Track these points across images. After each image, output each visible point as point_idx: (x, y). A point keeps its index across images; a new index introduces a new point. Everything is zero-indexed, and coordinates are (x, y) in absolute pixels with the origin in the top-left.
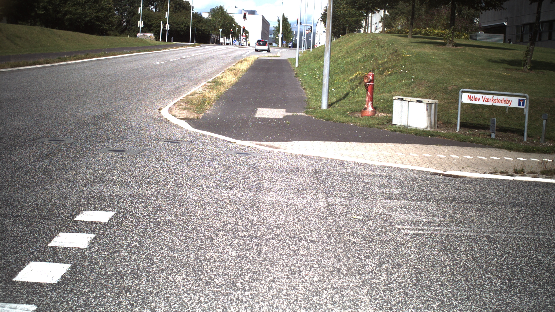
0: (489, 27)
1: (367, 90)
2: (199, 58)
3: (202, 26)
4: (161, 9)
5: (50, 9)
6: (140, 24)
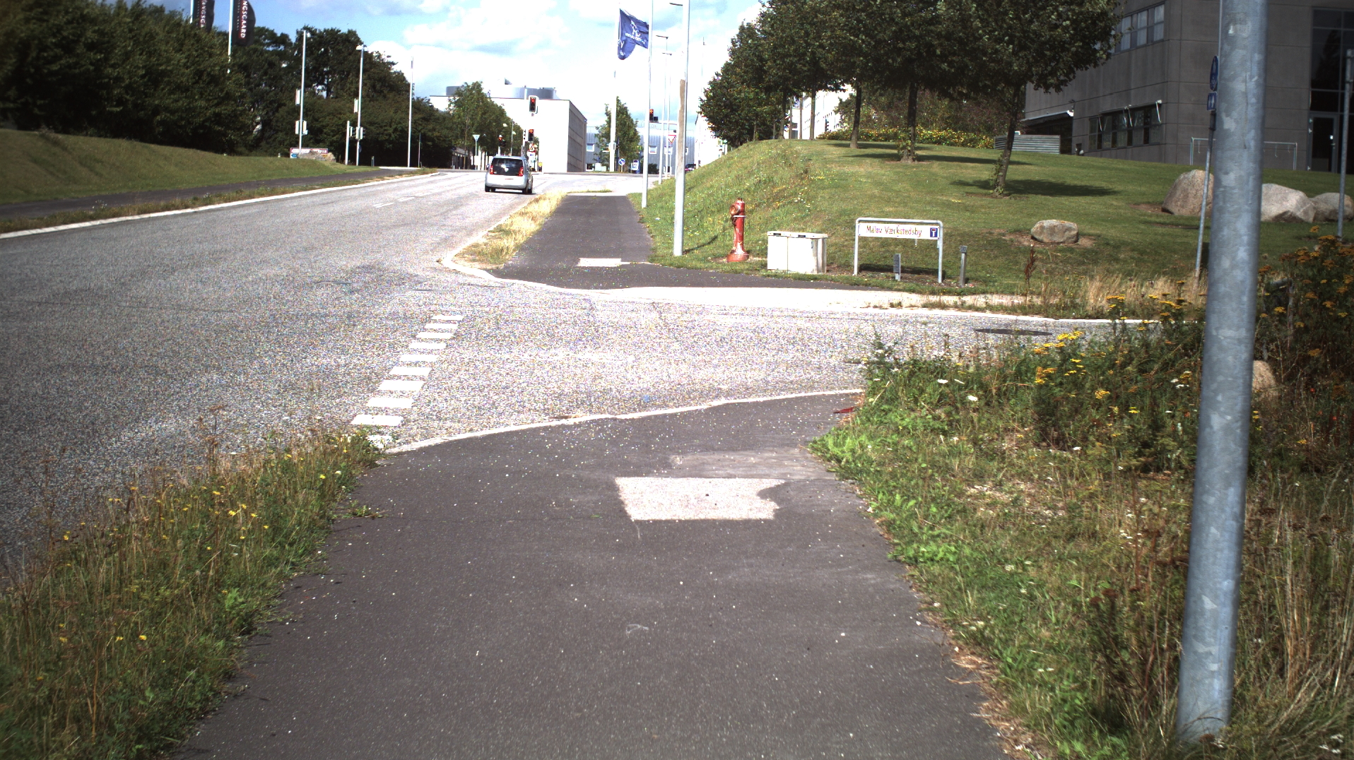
1: (735, 226)
3: (434, 129)
4: (341, 92)
5: (129, 101)
6: (301, 129)
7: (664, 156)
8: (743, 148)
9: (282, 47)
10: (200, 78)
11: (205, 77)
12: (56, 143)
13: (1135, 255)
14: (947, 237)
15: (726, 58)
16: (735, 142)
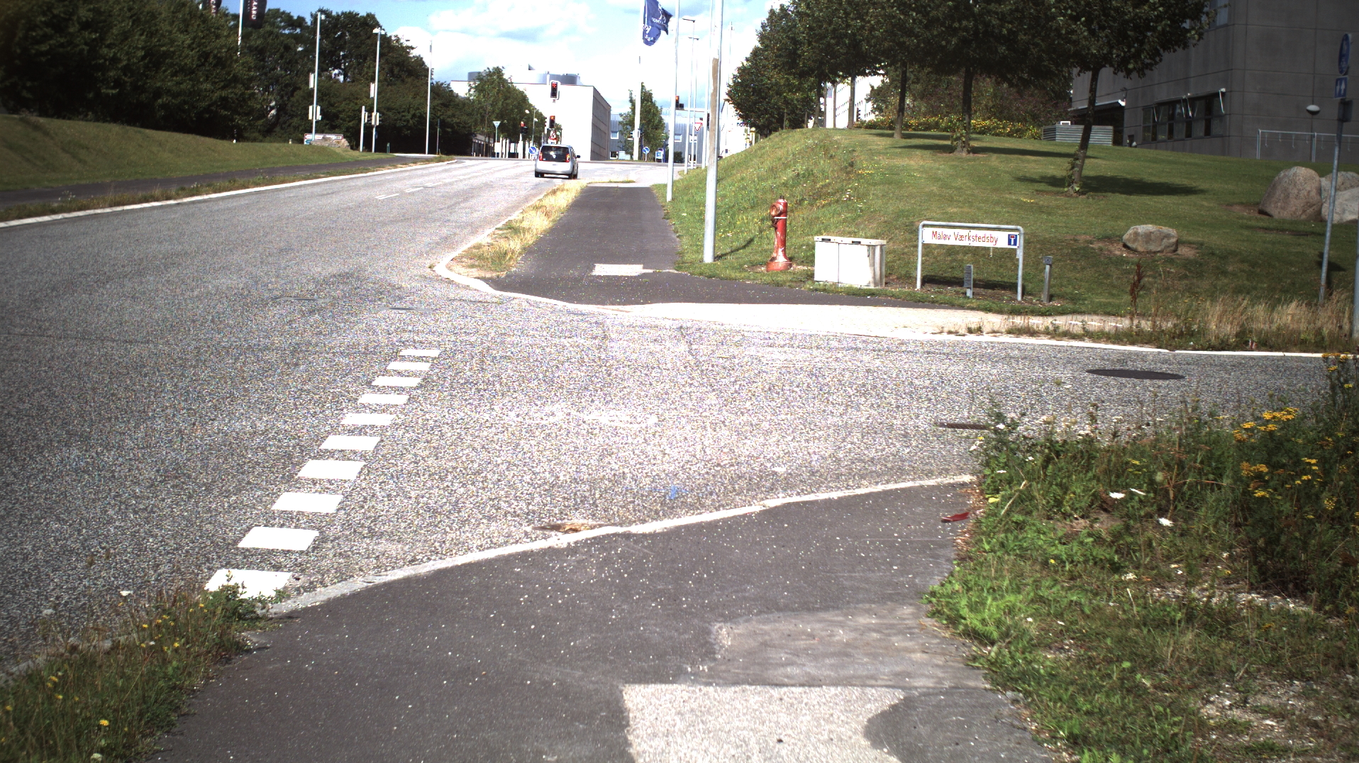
3: (454, 116)
4: (358, 77)
5: (127, 83)
6: (314, 114)
7: (690, 144)
8: (775, 137)
9: (298, 30)
10: (206, 61)
11: (211, 60)
12: (37, 127)
13: (1246, 267)
14: (1027, 243)
15: (755, 43)
16: (764, 130)
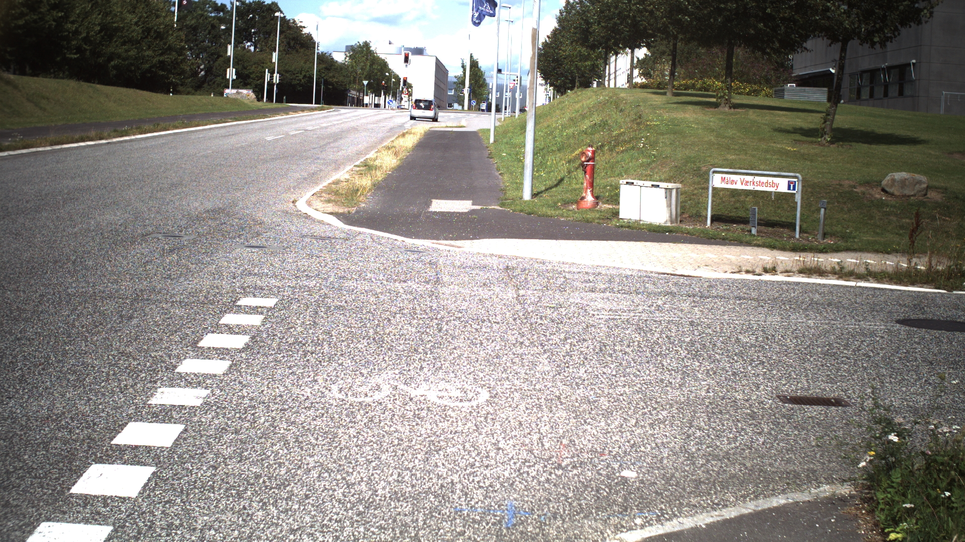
0: (807, 76)
1: (585, 172)
2: (334, 129)
3: (334, 76)
4: (265, 48)
5: (87, 50)
6: (231, 75)
7: (506, 99)
8: (570, 94)
9: (221, 14)
10: (148, 34)
11: (152, 33)
16: (560, 89)
